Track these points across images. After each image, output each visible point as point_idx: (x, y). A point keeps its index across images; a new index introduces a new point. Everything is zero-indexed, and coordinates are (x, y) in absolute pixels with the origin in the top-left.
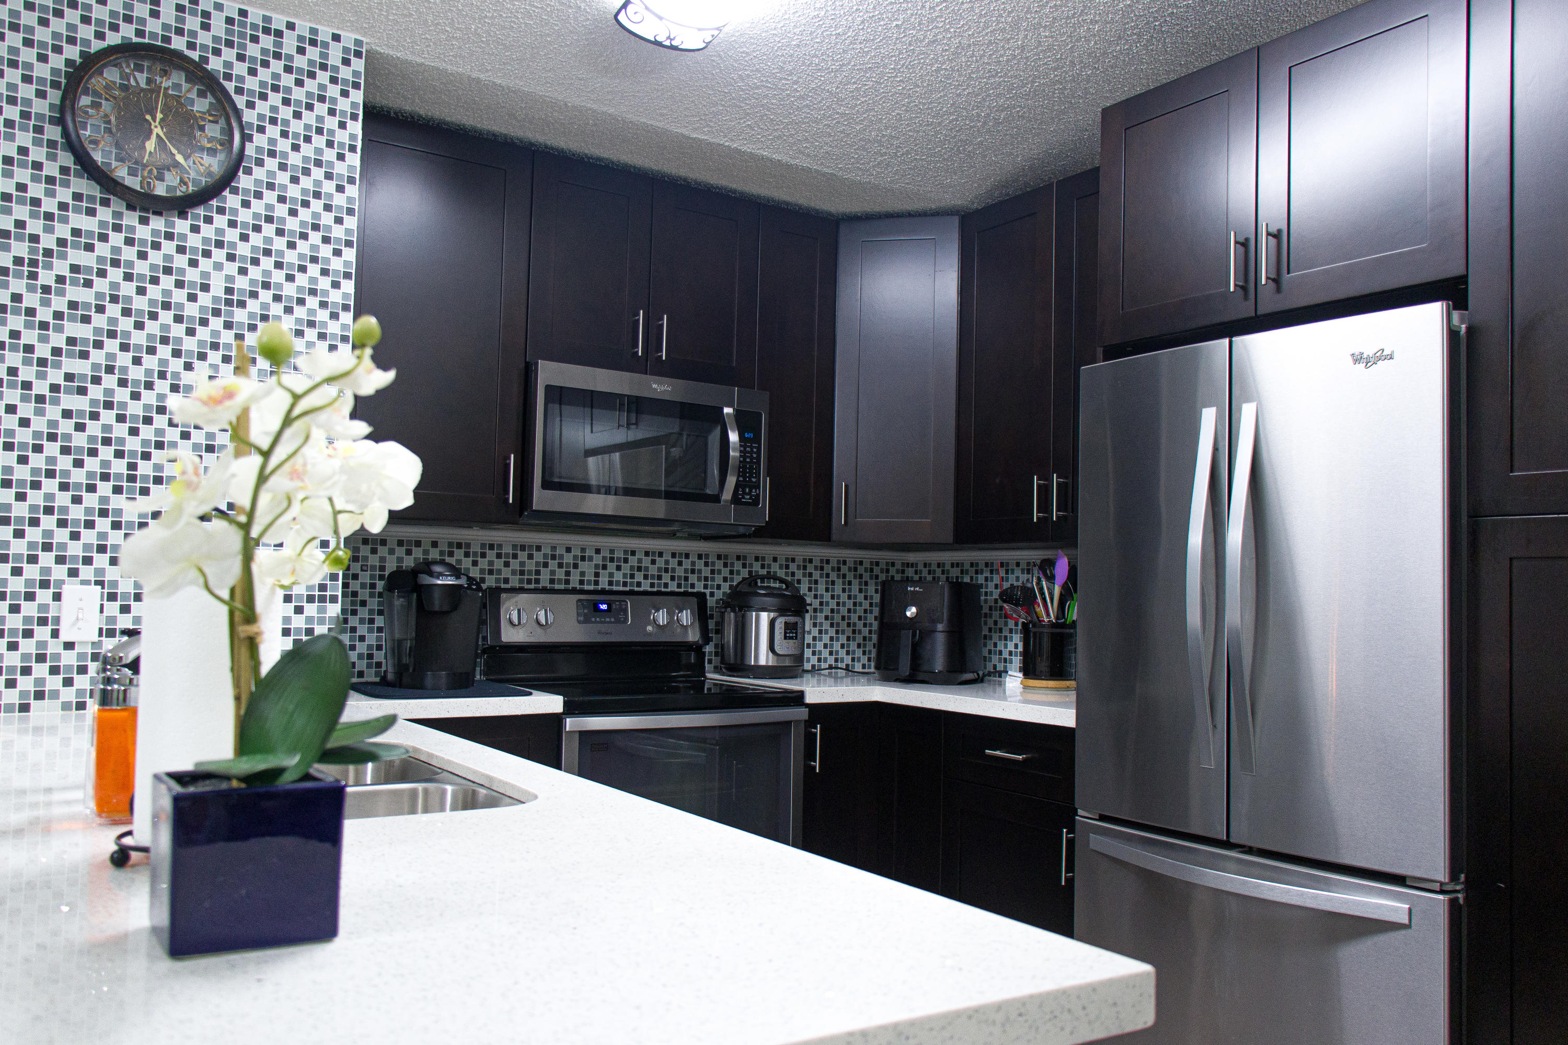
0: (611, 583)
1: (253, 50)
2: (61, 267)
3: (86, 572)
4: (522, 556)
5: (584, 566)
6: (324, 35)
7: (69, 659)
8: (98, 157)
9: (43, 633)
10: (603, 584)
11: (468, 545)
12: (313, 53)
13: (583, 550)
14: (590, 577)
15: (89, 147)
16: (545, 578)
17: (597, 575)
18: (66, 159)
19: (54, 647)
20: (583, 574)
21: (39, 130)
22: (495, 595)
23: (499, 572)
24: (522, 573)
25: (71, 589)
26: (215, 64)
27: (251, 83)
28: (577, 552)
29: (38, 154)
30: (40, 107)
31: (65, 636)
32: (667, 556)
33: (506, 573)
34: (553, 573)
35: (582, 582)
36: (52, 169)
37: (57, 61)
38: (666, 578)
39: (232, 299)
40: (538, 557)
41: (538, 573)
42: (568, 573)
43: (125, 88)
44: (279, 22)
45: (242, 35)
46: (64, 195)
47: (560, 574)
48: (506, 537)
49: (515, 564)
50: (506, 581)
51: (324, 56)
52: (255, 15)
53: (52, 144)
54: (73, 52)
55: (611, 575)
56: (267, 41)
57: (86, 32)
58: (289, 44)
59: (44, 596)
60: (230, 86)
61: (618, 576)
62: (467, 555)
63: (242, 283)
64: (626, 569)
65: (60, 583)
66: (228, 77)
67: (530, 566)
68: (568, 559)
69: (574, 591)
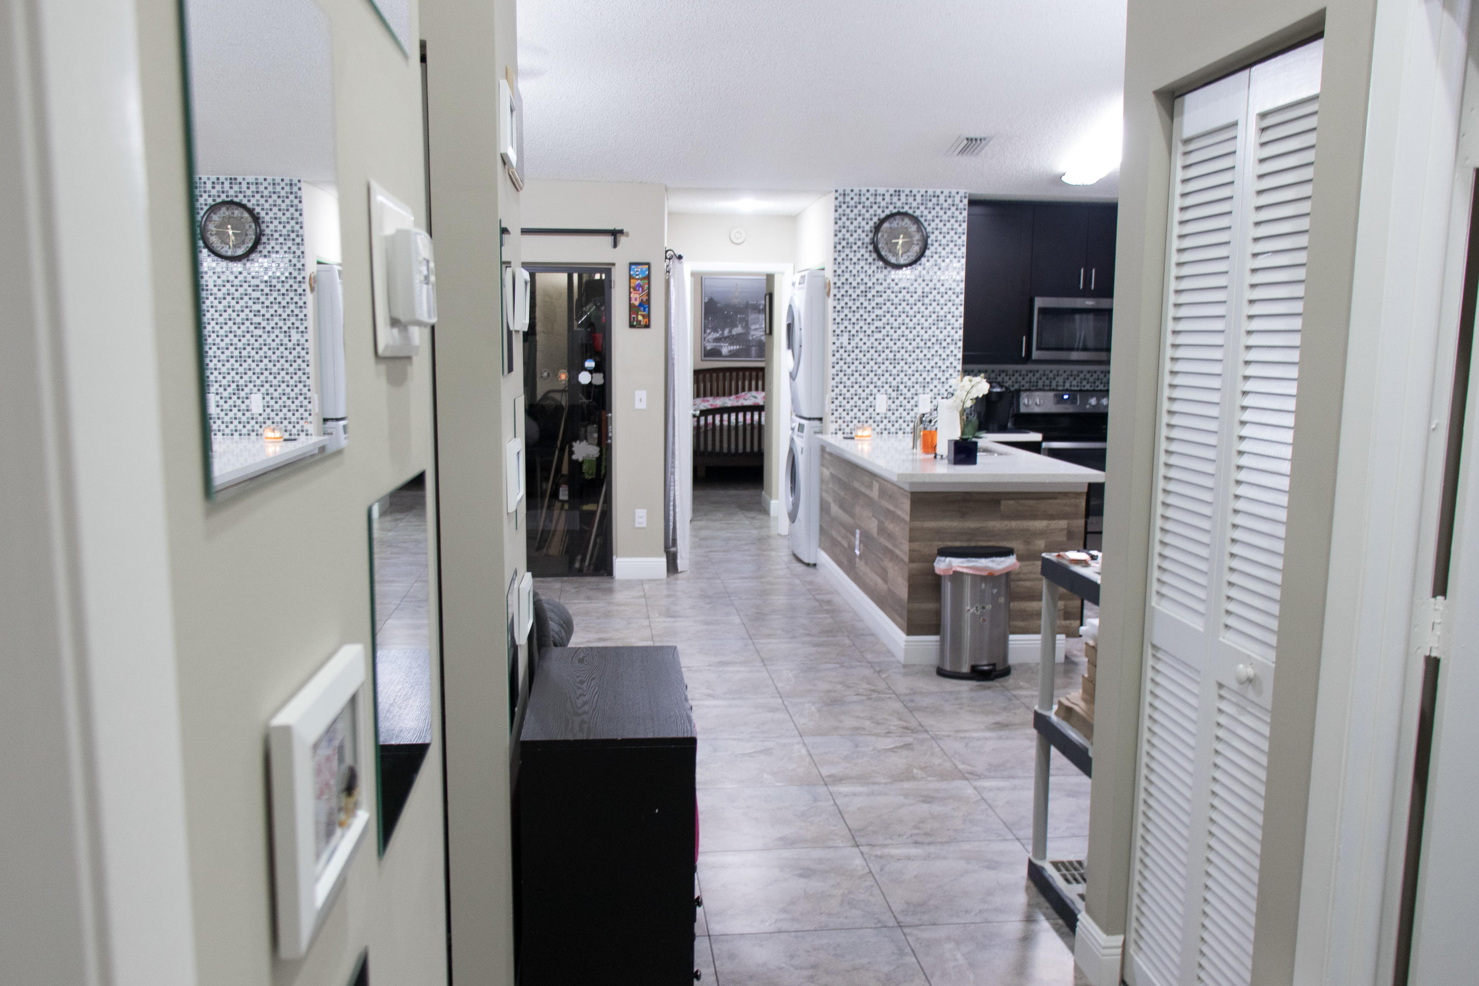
0: (1071, 386)
1: (930, 205)
2: (873, 292)
3: (882, 390)
4: (1030, 375)
5: (1058, 379)
6: (954, 193)
7: (878, 418)
8: (883, 253)
9: (871, 410)
10: (1067, 386)
11: (1007, 372)
12: (950, 201)
13: (1058, 372)
14: (1061, 383)
15: (881, 250)
16: (1040, 384)
17: (1064, 382)
18: (874, 255)
19: (874, 415)
20: (1057, 382)
21: (867, 247)
22: (1018, 392)
23: (1020, 382)
24: (1030, 382)
25: (878, 396)
26: (918, 213)
27: (930, 217)
28: (1055, 372)
29: (867, 255)
30: (867, 240)
31: (877, 411)
32: (1098, 373)
33: (1023, 383)
34: (1044, 382)
35: (1057, 386)
36: (870, 260)
37: (871, 223)
38: (1098, 383)
39: (924, 295)
40: (1037, 375)
41: (1037, 382)
42: (1051, 382)
43: (891, 228)
44: (938, 192)
45: (926, 200)
46: (874, 267)
47: (1047, 382)
48: (1023, 368)
49: (1027, 379)
50: (1023, 386)
51: (954, 201)
52: (930, 192)
53: (870, 252)
54: (875, 219)
55: (1071, 382)
56: (934, 200)
57: (879, 211)
58: (942, 199)
59: (871, 398)
60: (922, 220)
61: (1074, 383)
62: (1006, 375)
63: (927, 289)
64: (1078, 379)
65: (875, 395)
66: (922, 216)
67: (1034, 379)
68: (1051, 375)
69: (1053, 390)
